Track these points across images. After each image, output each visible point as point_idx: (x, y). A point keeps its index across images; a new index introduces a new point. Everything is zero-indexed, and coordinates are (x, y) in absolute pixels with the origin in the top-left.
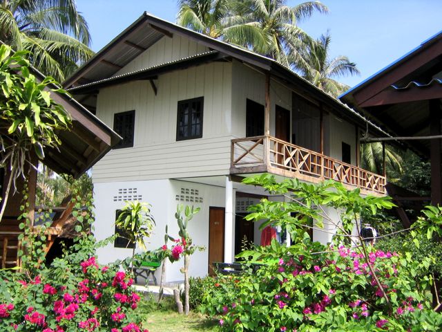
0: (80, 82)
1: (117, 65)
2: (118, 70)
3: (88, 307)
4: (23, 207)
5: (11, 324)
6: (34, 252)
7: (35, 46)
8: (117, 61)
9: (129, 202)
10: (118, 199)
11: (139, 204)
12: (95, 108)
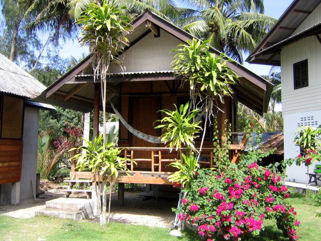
0: (267, 46)
1: (292, 29)
2: (293, 32)
3: (250, 192)
4: (215, 133)
5: (207, 199)
6: (222, 159)
7: (236, 26)
8: (291, 26)
9: (302, 127)
10: (300, 125)
11: (309, 128)
12: (280, 61)
